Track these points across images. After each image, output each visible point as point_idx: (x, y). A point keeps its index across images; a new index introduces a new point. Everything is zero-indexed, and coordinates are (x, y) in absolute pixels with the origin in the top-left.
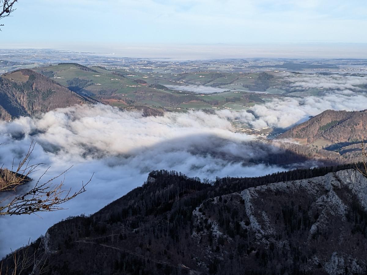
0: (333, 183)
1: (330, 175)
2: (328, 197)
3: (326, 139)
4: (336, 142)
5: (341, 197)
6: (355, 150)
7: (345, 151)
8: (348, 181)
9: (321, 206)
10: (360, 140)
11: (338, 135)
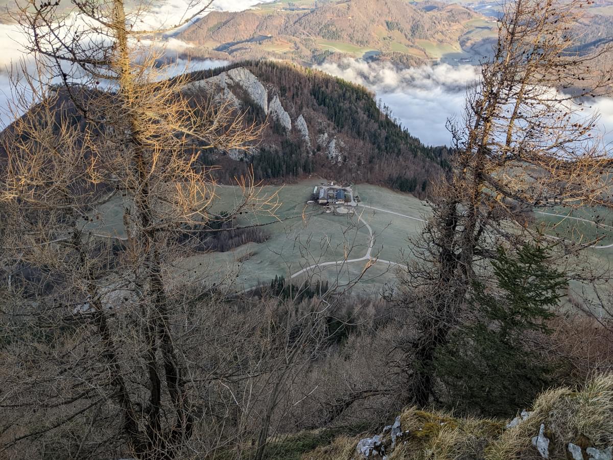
0: (226, 81)
1: (224, 74)
2: (224, 94)
3: (215, 40)
4: (224, 43)
5: (235, 93)
6: (240, 49)
7: (232, 51)
8: (239, 78)
9: (219, 103)
10: (244, 40)
11: (224, 36)
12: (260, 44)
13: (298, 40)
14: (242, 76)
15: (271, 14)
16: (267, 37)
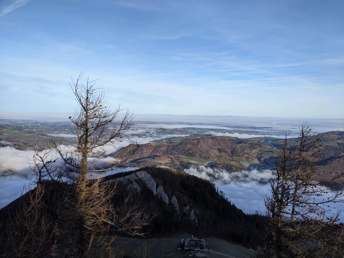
0: (134, 178)
1: (133, 174)
2: (132, 185)
4: (135, 159)
5: (138, 184)
6: (143, 161)
7: (139, 163)
8: (141, 176)
9: (129, 189)
10: (145, 157)
11: (135, 156)
12: (154, 159)
13: (173, 157)
14: (143, 175)
15: (160, 145)
16: (157, 156)
